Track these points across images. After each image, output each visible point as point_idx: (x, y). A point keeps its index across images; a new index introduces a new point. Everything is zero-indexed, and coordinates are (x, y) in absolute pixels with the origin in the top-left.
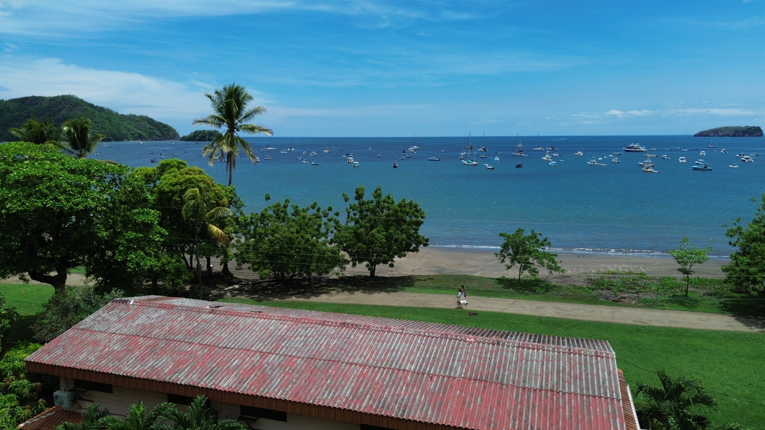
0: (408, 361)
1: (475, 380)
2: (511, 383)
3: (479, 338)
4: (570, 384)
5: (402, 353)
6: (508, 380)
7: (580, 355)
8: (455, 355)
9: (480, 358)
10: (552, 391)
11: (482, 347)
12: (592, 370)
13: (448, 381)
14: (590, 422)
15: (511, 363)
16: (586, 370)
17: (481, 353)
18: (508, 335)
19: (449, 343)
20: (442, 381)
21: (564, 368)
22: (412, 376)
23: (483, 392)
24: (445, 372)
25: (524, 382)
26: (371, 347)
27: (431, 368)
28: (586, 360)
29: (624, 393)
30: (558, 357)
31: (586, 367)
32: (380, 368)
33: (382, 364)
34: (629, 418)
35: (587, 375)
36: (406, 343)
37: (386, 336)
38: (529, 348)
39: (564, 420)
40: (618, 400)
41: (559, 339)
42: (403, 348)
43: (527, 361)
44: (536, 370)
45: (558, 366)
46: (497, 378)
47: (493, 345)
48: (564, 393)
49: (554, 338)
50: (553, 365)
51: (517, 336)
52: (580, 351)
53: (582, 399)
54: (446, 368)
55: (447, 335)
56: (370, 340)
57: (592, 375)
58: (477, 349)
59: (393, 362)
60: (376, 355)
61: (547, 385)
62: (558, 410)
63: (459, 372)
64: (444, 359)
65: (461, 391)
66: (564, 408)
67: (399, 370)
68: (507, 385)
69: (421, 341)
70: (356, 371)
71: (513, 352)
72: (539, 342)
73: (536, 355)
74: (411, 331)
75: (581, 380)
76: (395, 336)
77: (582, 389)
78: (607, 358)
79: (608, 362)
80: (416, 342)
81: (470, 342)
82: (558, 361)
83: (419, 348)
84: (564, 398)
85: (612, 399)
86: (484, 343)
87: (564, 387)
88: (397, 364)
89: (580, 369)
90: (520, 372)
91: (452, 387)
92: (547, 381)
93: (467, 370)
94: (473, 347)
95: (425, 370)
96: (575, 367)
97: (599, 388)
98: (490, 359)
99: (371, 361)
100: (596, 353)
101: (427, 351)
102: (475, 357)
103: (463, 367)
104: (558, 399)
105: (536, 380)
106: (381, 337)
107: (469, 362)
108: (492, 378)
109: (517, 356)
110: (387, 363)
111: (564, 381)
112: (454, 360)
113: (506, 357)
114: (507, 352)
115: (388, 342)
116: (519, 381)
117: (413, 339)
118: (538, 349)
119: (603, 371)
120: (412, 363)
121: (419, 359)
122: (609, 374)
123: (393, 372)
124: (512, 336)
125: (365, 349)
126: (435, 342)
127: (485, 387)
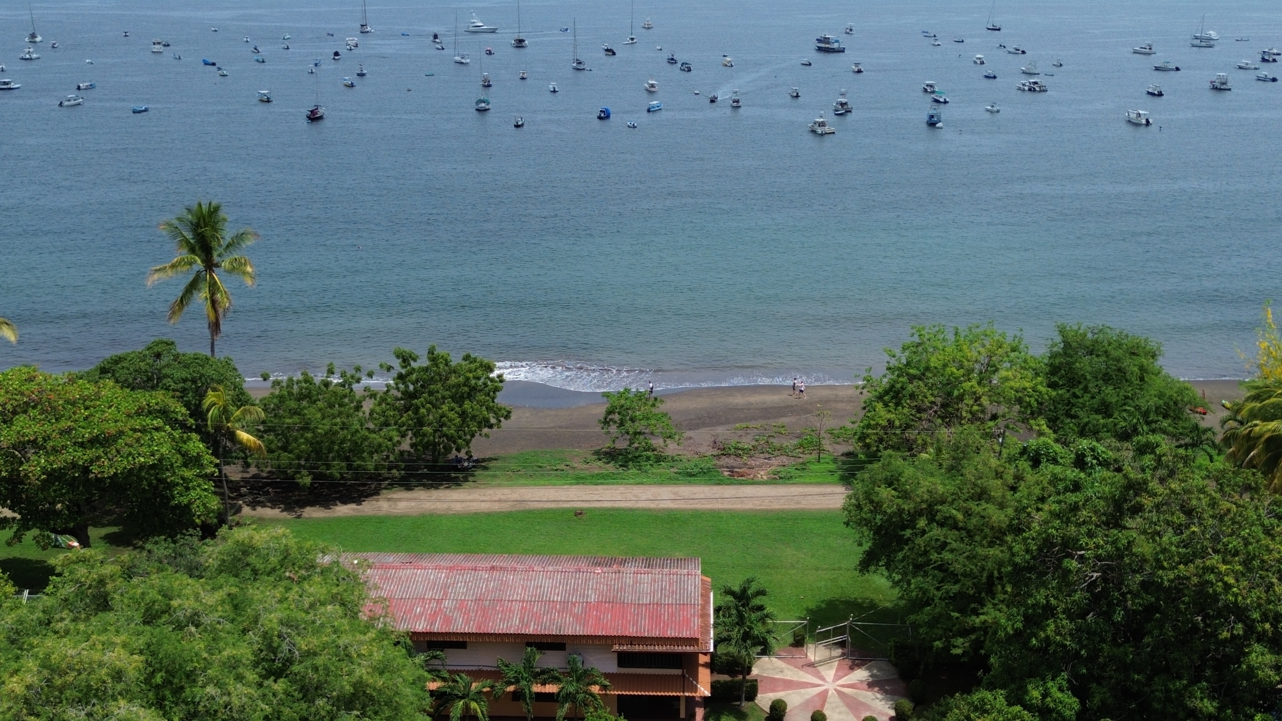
0: (554, 594)
1: (606, 602)
2: (630, 601)
3: (605, 569)
4: (669, 597)
5: (548, 588)
6: (628, 600)
7: (677, 575)
8: (589, 585)
9: (607, 585)
10: (657, 604)
11: (608, 577)
12: (684, 586)
13: (586, 606)
14: (680, 621)
15: (629, 587)
16: (680, 587)
17: (607, 581)
18: (625, 561)
19: (583, 575)
20: (582, 606)
21: (666, 586)
22: (560, 605)
23: (612, 610)
24: (583, 599)
25: (639, 599)
26: (523, 586)
27: (572, 598)
28: (680, 579)
29: (705, 597)
30: (662, 578)
31: (680, 584)
32: (535, 602)
33: (535, 598)
34: (705, 615)
35: (680, 590)
36: (550, 579)
37: (532, 575)
38: (641, 574)
39: (664, 622)
40: (698, 605)
41: (664, 560)
42: (549, 584)
43: (640, 584)
44: (647, 590)
45: (662, 585)
46: (620, 599)
47: (616, 573)
48: (665, 605)
49: (660, 559)
50: (658, 585)
51: (632, 561)
52: (677, 572)
53: (676, 608)
54: (584, 596)
55: (580, 569)
56: (520, 580)
57: (684, 589)
58: (604, 578)
59: (543, 595)
60: (529, 591)
61: (654, 600)
62: (660, 617)
63: (593, 598)
64: (581, 589)
65: (597, 612)
66: (664, 614)
67: (549, 601)
68: (628, 604)
69: (561, 576)
70: (517, 606)
71: (630, 578)
72: (649, 567)
73: (646, 578)
74: (550, 568)
75: (676, 594)
76: (539, 575)
77: (676, 601)
78: (695, 575)
79: (695, 578)
80: (557, 578)
81: (598, 573)
82: (662, 582)
83: (560, 582)
84: (665, 608)
85: (695, 605)
86: (608, 573)
87: (665, 601)
88: (546, 597)
89: (676, 585)
90: (636, 593)
91: (590, 609)
92: (654, 598)
93: (599, 596)
94: (601, 576)
95: (568, 599)
96: (673, 586)
97: (687, 599)
98: (614, 585)
99: (526, 597)
100: (688, 572)
101: (567, 584)
102: (604, 585)
103: (596, 594)
104: (661, 609)
105: (647, 598)
106: (528, 576)
107: (599, 589)
108: (617, 600)
109: (633, 581)
110: (539, 598)
111: (665, 596)
112: (588, 589)
113: (626, 582)
114: (626, 578)
115: (535, 581)
116: (635, 600)
117: (554, 575)
118: (648, 574)
119: (691, 586)
120: (558, 596)
121: (562, 591)
122: (695, 588)
123: (545, 604)
124: (628, 563)
125: (519, 588)
126: (572, 576)
127: (612, 607)
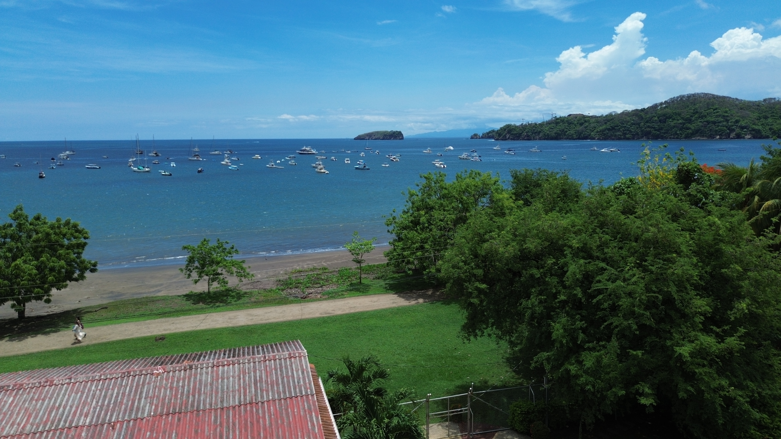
0: (81, 415)
1: (168, 414)
2: (208, 406)
3: (169, 367)
4: (267, 391)
5: (71, 407)
6: (204, 405)
7: (275, 360)
8: (141, 393)
9: (171, 388)
10: (251, 403)
11: (173, 377)
12: (287, 372)
13: (134, 425)
14: (289, 423)
15: (206, 386)
16: (282, 374)
17: (172, 383)
18: (200, 356)
19: (133, 380)
20: (127, 427)
21: (261, 377)
22: (88, 431)
23: (178, 426)
24: (130, 416)
25: (222, 402)
26: (27, 410)
27: (111, 416)
28: (281, 364)
29: (317, 385)
30: (254, 367)
31: (281, 371)
32: (42, 433)
33: (45, 426)
34: (323, 409)
35: (283, 379)
36: (77, 393)
37: (47, 392)
38: (224, 366)
39: (265, 429)
40: (312, 395)
41: (253, 348)
42: (73, 401)
43: (223, 379)
44: (234, 386)
45: (255, 377)
46: (192, 406)
47: (185, 370)
48: (263, 403)
49: (248, 348)
50: (250, 377)
51: (210, 354)
52: (274, 356)
53: (280, 404)
54: (131, 410)
55: (129, 373)
56: (25, 401)
57: (288, 377)
58: (167, 380)
59: (60, 420)
60: (36, 418)
61: (245, 399)
62: (258, 422)
63: (148, 410)
64: (128, 401)
65: (152, 432)
66: (264, 417)
67: (69, 428)
68: (204, 411)
69: (97, 386)
71: (207, 373)
72: (234, 357)
73: (232, 371)
74: (81, 378)
75: (278, 385)
76: (61, 389)
77: (279, 395)
78: (300, 357)
79: (301, 361)
80: (89, 390)
81: (158, 374)
82: (255, 372)
83: (94, 396)
84: (263, 408)
85: (307, 396)
86: (174, 372)
87: (262, 397)
88: (65, 422)
89: (276, 374)
90: (217, 393)
91: (140, 430)
92: (245, 395)
93: (157, 406)
94: (162, 379)
95: (104, 419)
96: (271, 374)
97: (295, 388)
98: (183, 387)
99: (28, 427)
100: (290, 354)
101: (105, 396)
102: (166, 389)
103: (151, 404)
104: (257, 411)
105: (234, 397)
106: (41, 393)
107: (158, 397)
108: (186, 407)
109: (212, 377)
110: (52, 423)
111: (262, 391)
112: (140, 399)
113: (200, 381)
114: (201, 374)
115: (50, 399)
116: (216, 404)
117: (85, 387)
118: (234, 364)
119: (297, 371)
120: (86, 416)
121: (95, 408)
122: (303, 373)
123: (61, 433)
124: (205, 357)
125: (18, 414)
126: (115, 383)
127: (179, 420)
